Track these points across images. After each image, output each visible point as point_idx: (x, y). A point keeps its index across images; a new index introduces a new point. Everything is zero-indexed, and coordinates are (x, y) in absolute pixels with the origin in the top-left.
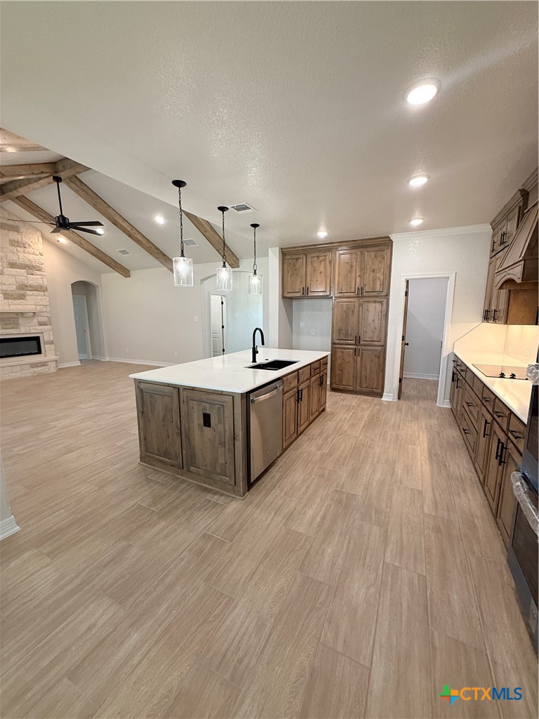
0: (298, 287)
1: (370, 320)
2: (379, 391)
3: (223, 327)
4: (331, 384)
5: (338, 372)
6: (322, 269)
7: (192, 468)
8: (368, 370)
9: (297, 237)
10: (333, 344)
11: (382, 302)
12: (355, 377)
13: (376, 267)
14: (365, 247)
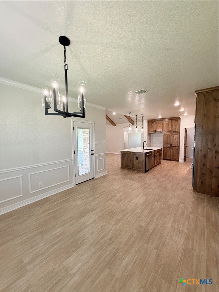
0: (153, 130)
1: (174, 139)
2: (178, 160)
3: (127, 142)
4: (163, 158)
5: (165, 154)
6: (160, 125)
7: (133, 168)
8: (174, 154)
9: (153, 117)
10: (163, 146)
11: (178, 134)
12: (170, 156)
13: (176, 125)
14: (172, 119)
